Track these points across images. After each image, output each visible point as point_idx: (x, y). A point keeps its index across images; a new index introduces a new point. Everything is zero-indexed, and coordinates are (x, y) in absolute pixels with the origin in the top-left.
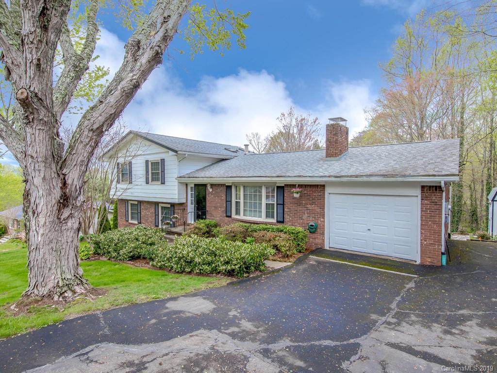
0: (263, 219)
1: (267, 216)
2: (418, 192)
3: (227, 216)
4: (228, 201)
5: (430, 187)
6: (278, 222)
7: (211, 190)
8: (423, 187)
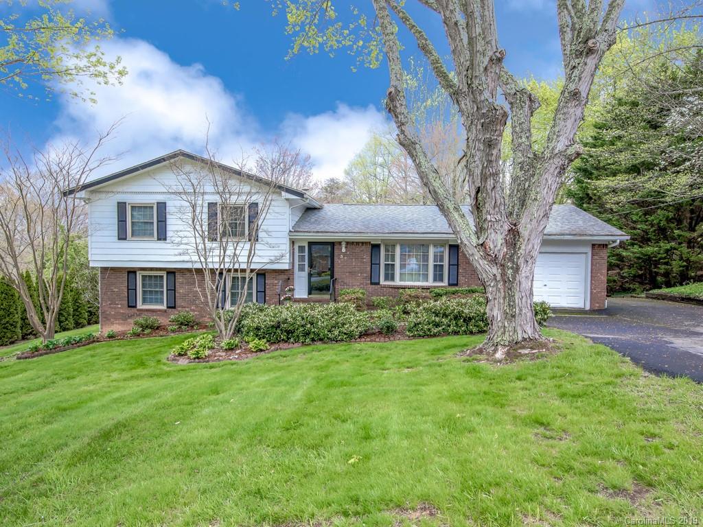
0: (430, 283)
1: (435, 280)
2: (589, 250)
3: (372, 284)
4: (374, 264)
5: (599, 245)
6: (450, 285)
7: (344, 250)
8: (593, 245)
